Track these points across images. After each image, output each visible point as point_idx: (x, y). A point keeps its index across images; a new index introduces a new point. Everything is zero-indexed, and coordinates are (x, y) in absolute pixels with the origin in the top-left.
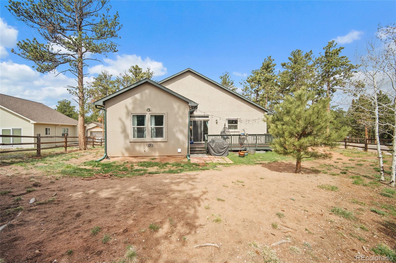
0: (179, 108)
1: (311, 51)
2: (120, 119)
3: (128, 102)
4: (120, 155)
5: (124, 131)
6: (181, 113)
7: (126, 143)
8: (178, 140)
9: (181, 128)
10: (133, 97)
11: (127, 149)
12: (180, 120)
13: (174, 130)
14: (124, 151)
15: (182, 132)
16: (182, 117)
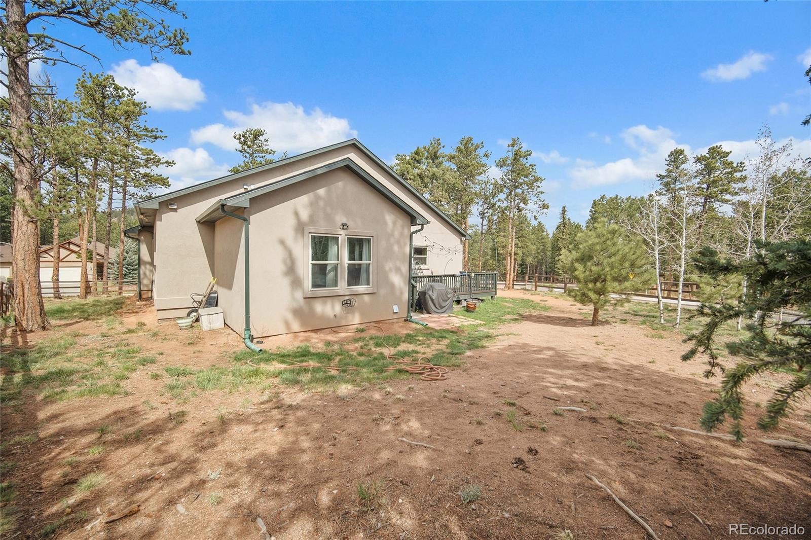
0: (394, 223)
1: (482, 143)
2: (282, 242)
3: (301, 203)
4: (282, 329)
5: (291, 270)
6: (397, 234)
7: (294, 299)
8: (392, 286)
9: (398, 263)
10: (311, 194)
11: (297, 313)
12: (396, 248)
13: (387, 268)
14: (290, 317)
15: (398, 270)
16: (398, 242)
